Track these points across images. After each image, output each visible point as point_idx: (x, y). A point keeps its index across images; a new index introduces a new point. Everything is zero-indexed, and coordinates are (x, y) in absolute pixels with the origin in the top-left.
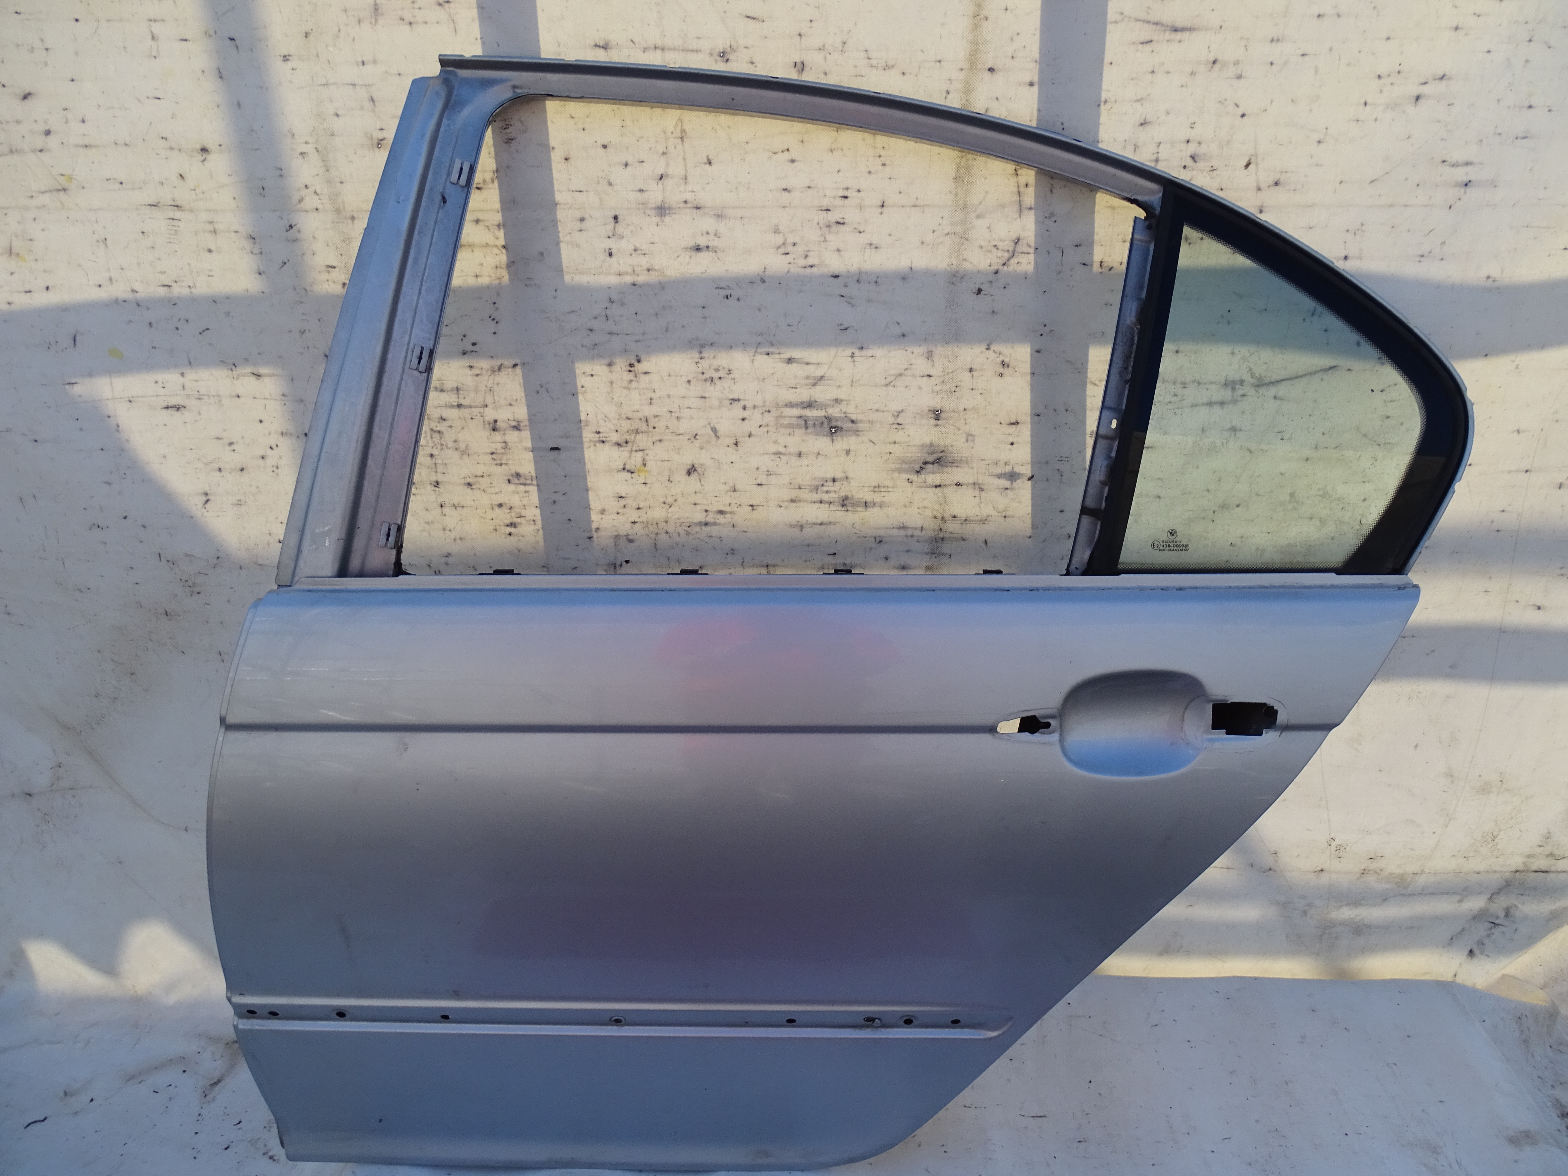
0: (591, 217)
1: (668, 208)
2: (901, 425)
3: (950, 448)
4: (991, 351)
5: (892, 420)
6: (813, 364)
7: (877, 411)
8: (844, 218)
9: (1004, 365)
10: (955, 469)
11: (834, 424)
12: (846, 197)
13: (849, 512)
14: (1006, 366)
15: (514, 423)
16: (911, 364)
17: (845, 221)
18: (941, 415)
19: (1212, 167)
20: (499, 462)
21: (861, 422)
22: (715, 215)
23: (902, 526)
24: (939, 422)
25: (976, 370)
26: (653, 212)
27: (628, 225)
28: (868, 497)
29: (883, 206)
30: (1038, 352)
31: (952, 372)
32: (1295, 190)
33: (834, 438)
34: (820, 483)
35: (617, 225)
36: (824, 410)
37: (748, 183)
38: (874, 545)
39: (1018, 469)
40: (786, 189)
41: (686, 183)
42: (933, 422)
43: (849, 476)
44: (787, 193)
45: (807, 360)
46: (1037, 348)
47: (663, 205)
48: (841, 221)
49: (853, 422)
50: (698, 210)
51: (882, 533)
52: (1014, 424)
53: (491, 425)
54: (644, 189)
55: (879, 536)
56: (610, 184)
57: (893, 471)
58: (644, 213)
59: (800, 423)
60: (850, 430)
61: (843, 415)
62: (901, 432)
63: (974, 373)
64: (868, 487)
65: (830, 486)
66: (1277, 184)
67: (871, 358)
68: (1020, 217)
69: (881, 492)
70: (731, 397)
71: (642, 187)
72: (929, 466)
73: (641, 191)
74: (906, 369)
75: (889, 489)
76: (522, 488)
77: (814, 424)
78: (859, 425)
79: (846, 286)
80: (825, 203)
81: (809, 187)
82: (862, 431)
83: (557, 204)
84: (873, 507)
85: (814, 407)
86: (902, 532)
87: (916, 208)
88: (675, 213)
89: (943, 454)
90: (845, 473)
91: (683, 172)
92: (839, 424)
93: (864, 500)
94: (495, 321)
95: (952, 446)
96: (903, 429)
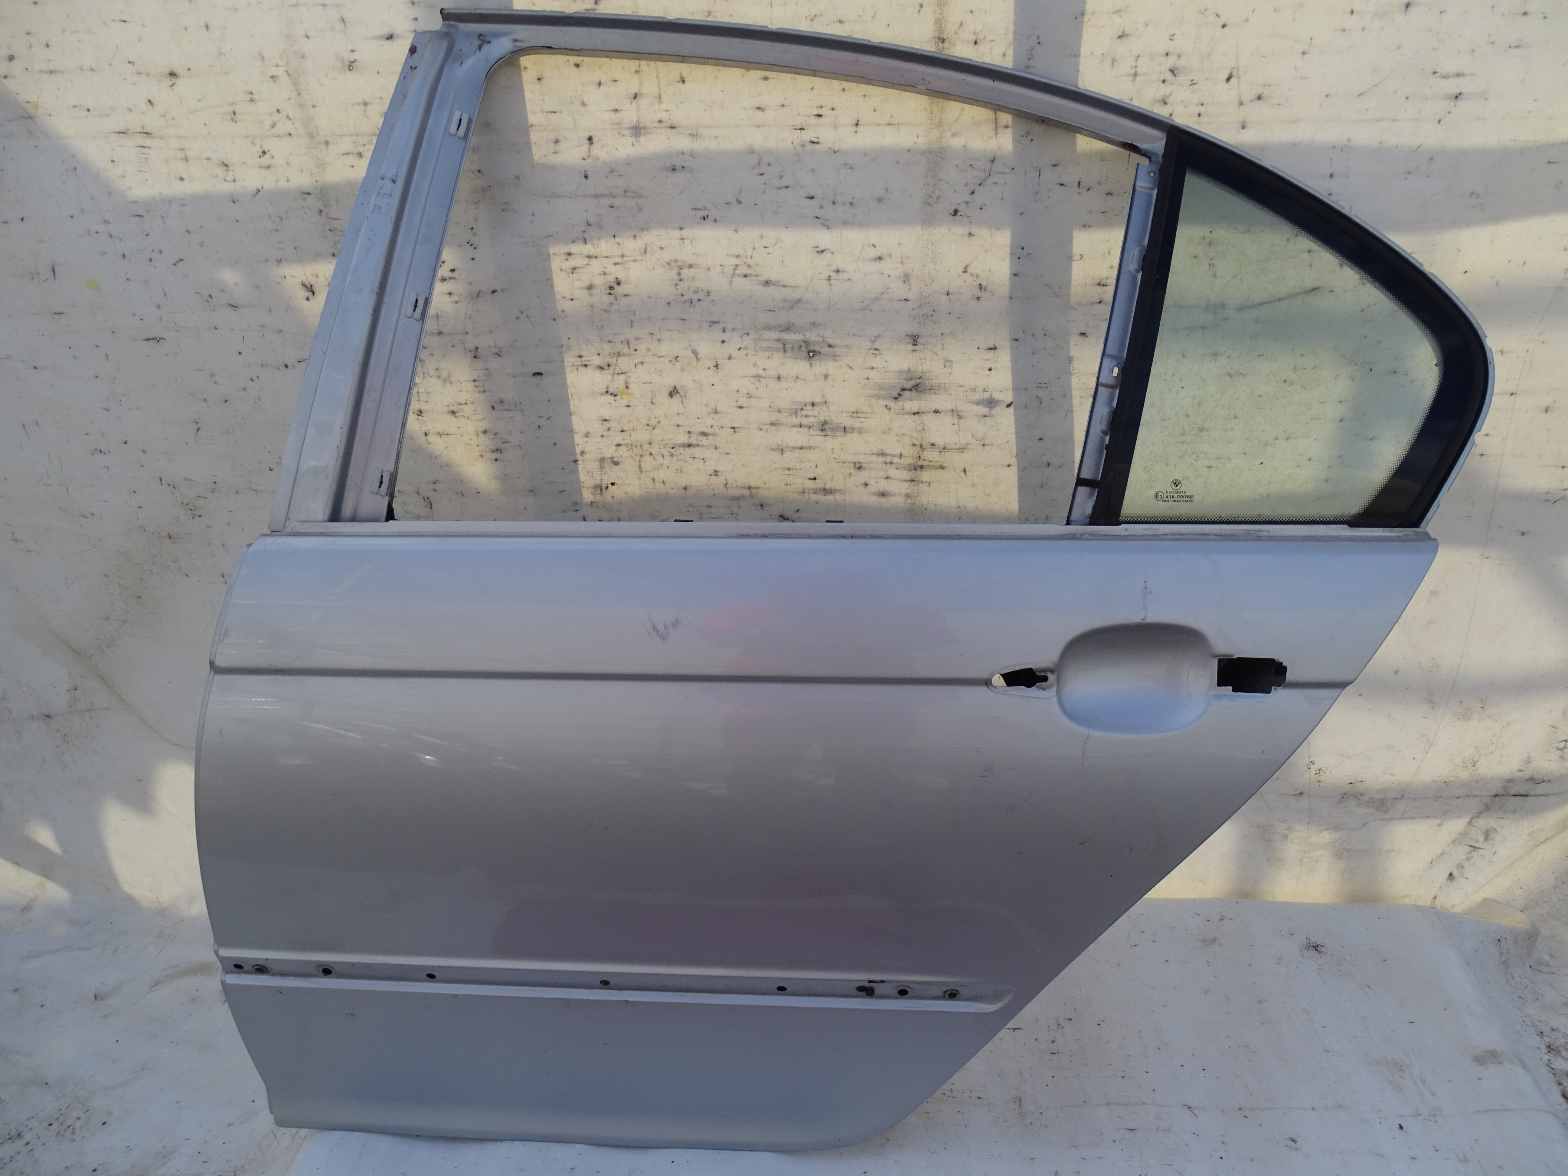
0: (566, 139)
1: (642, 128)
2: (878, 350)
3: (928, 375)
4: (967, 275)
5: (869, 345)
6: (790, 287)
7: (854, 335)
8: (818, 138)
9: (981, 288)
10: (933, 396)
11: (812, 348)
12: (820, 116)
13: (828, 437)
14: (983, 289)
15: (494, 350)
16: (888, 288)
17: (819, 140)
18: (918, 340)
19: (1192, 80)
20: (481, 389)
21: (838, 346)
22: (690, 135)
23: (881, 452)
24: (916, 347)
25: (953, 294)
26: (628, 132)
27: (603, 146)
28: (847, 422)
29: (857, 125)
30: (1015, 275)
31: (929, 296)
32: (1278, 105)
33: (812, 362)
34: (800, 407)
35: (592, 146)
36: (802, 334)
37: (722, 102)
38: (853, 471)
39: (997, 396)
40: (760, 108)
41: (660, 102)
42: (911, 347)
43: (827, 401)
44: (761, 112)
45: (785, 283)
46: (1014, 272)
47: (637, 125)
48: (816, 140)
49: (830, 346)
50: (673, 130)
51: (861, 459)
52: (992, 349)
53: (473, 353)
54: (619, 109)
55: (859, 462)
56: (584, 104)
57: (872, 397)
58: (619, 133)
59: (778, 346)
60: (827, 355)
61: (820, 339)
62: (878, 357)
63: (951, 296)
64: (846, 412)
65: (809, 410)
66: (1259, 98)
67: (848, 281)
68: (996, 136)
69: (859, 417)
70: (711, 320)
71: (616, 107)
72: (907, 393)
73: (616, 110)
74: (883, 293)
75: (868, 415)
76: (506, 413)
77: (792, 348)
78: (837, 350)
79: (821, 207)
80: (799, 121)
81: (783, 106)
82: (839, 356)
83: (531, 126)
84: (852, 433)
85: (792, 331)
86: (881, 459)
87: (891, 126)
88: (650, 133)
89: (921, 380)
90: (824, 397)
91: (656, 91)
92: (817, 348)
93: (843, 426)
94: (474, 247)
95: (930, 372)
96: (880, 354)
